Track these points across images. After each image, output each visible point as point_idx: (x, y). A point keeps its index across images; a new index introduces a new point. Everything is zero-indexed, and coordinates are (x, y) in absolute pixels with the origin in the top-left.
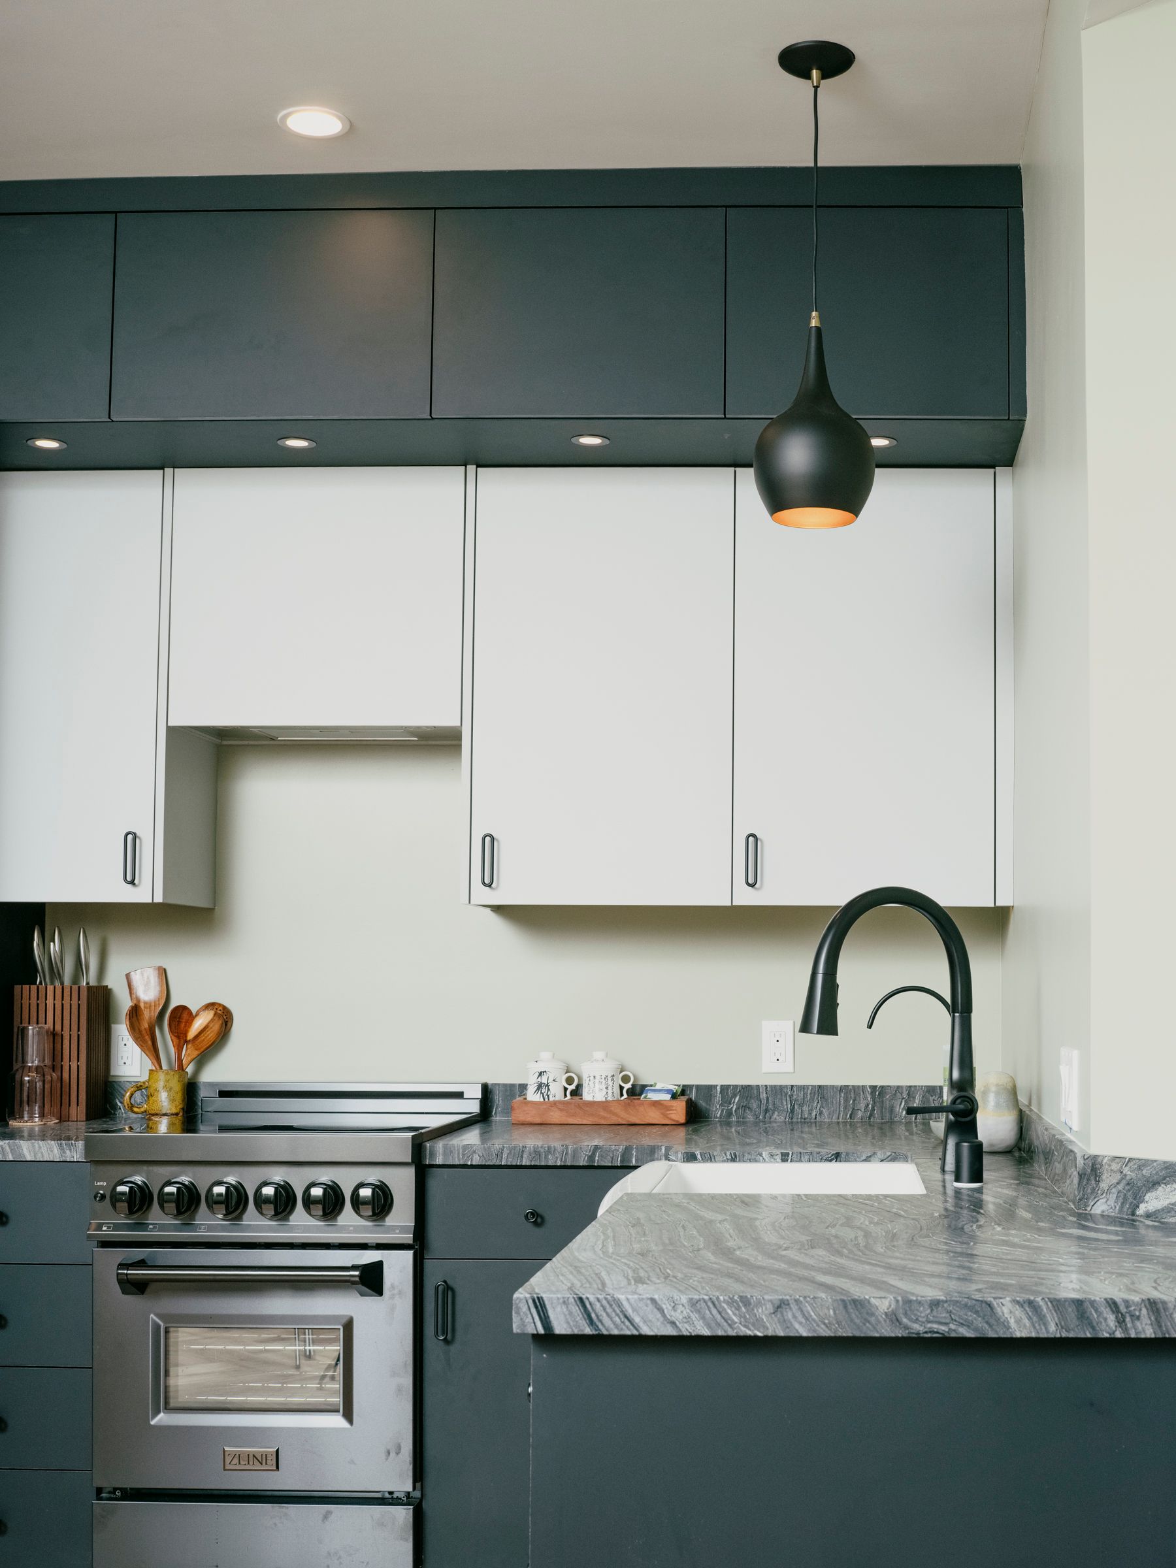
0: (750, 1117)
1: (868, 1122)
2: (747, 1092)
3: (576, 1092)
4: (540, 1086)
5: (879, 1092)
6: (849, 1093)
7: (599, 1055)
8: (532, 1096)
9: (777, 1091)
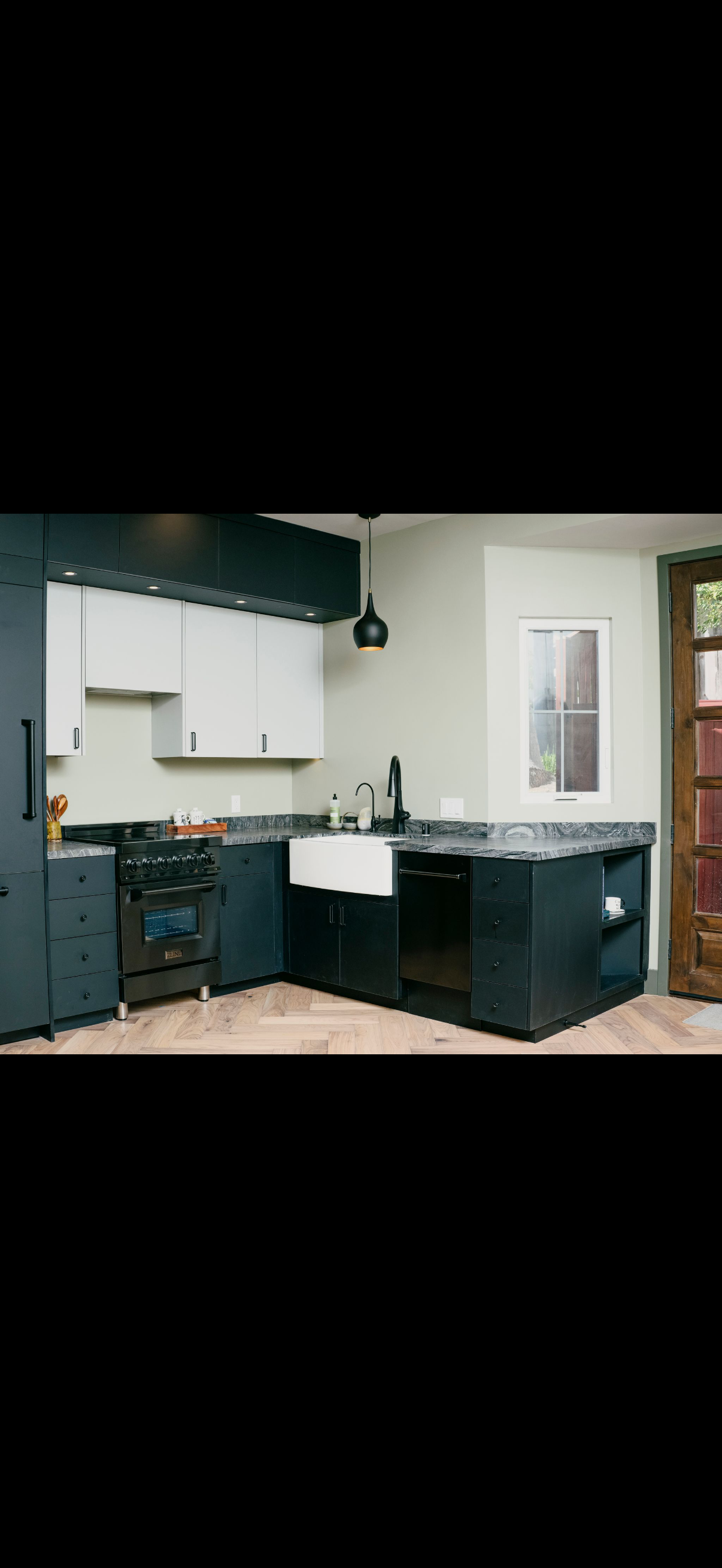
0: (231, 828)
1: (261, 827)
2: (230, 819)
3: (189, 822)
4: (183, 821)
5: (264, 817)
6: (257, 818)
7: (196, 809)
8: (179, 823)
9: (238, 819)
